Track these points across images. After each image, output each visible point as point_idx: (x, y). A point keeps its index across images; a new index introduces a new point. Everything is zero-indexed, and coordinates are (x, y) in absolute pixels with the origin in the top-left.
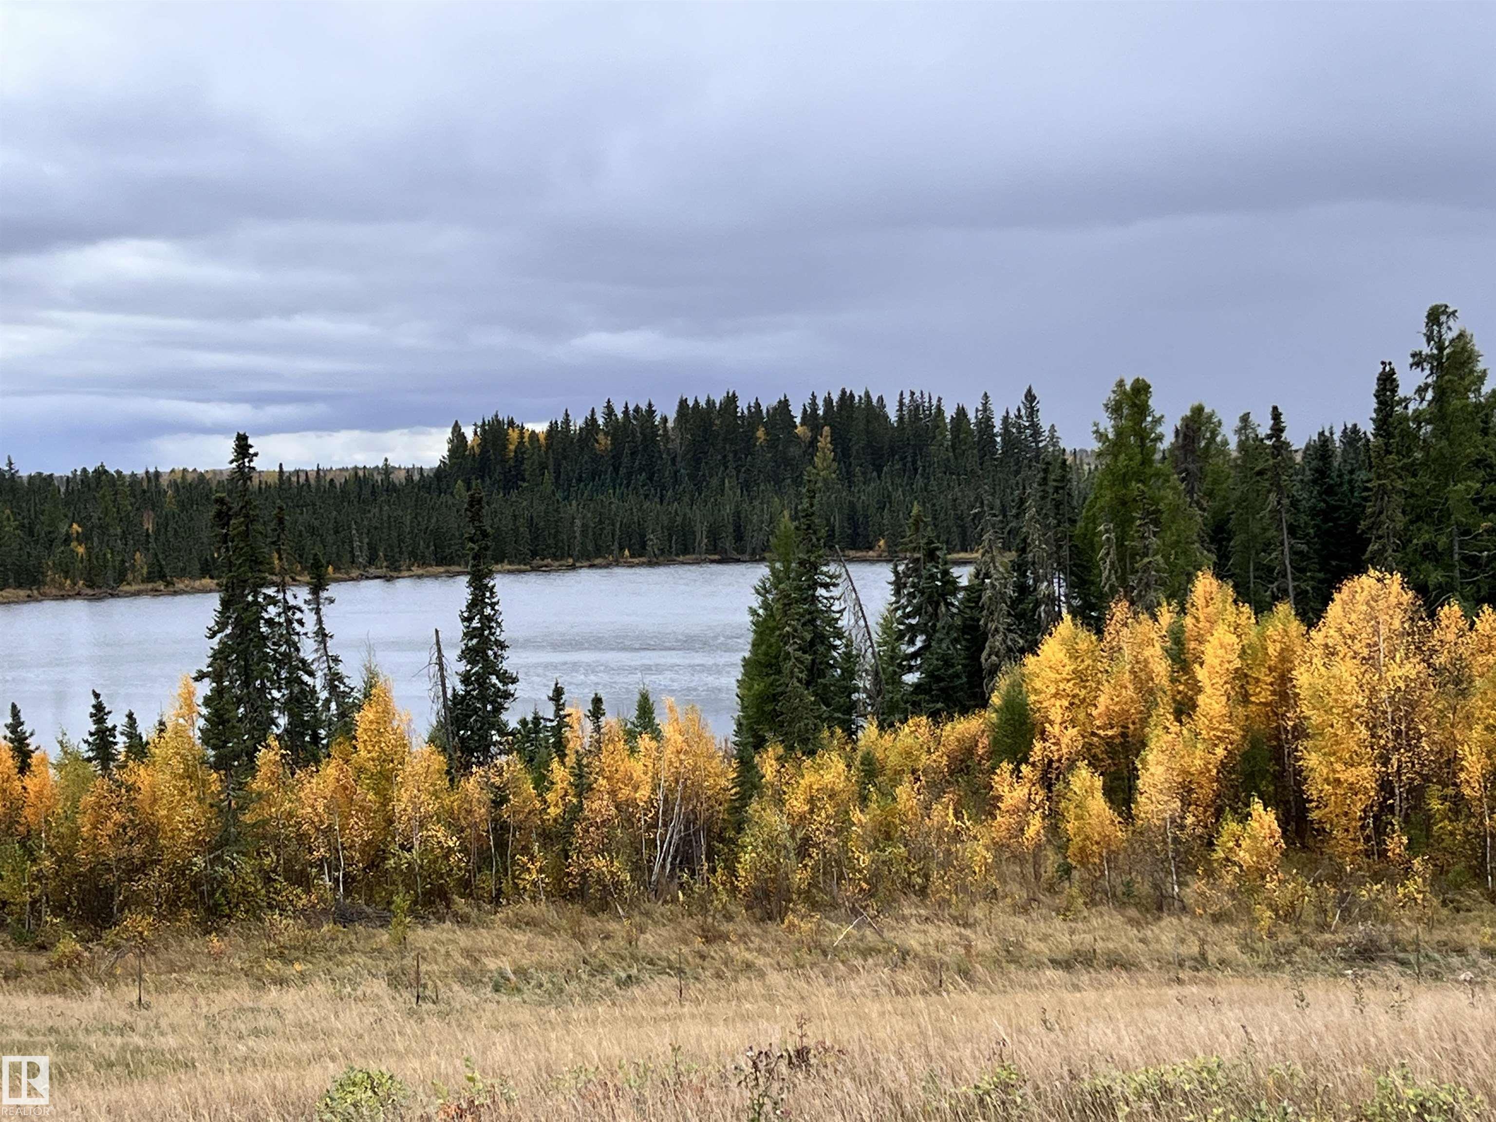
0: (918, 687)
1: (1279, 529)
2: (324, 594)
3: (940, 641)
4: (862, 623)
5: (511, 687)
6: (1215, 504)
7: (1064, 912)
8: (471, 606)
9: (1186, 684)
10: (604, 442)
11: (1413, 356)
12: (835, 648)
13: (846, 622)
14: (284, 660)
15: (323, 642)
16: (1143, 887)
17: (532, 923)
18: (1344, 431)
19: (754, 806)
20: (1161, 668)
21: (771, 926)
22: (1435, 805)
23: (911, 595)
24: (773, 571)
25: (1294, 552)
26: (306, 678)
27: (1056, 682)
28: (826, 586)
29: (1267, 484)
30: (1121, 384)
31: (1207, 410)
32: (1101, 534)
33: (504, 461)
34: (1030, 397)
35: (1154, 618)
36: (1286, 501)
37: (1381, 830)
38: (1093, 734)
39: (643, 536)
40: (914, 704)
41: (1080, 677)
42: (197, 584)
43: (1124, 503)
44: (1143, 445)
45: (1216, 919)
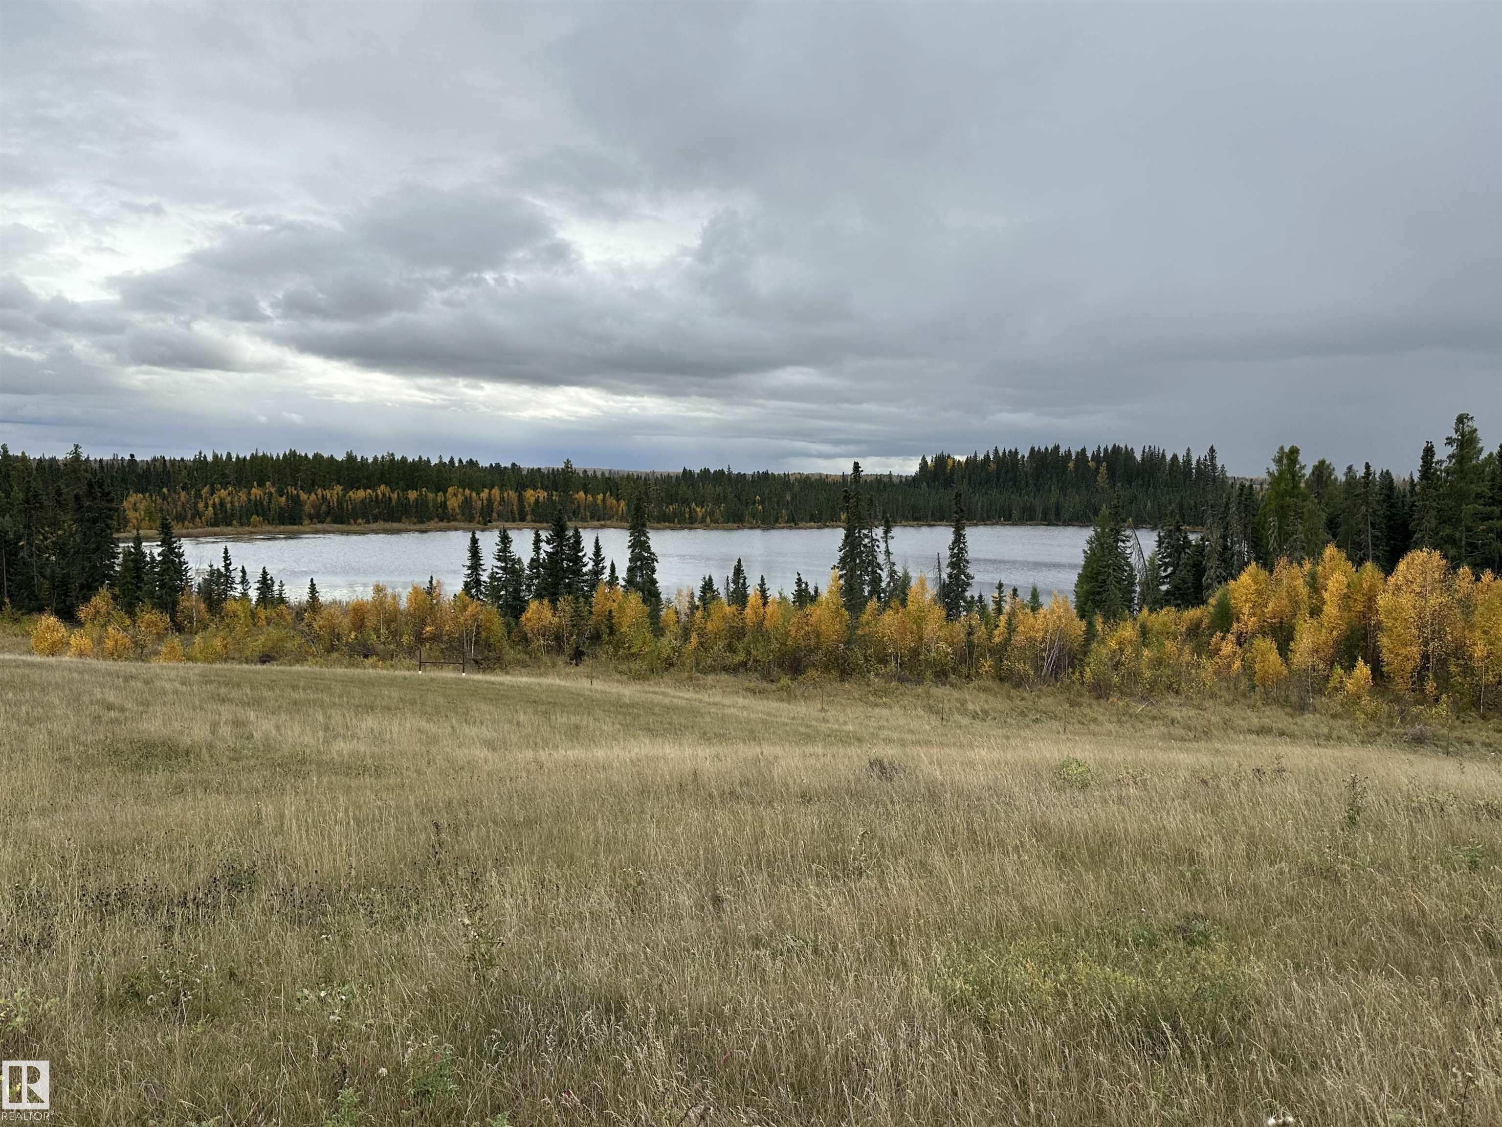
0: (1167, 592)
1: (1366, 524)
2: (890, 535)
3: (1181, 571)
4: (1142, 560)
5: (970, 581)
6: (1331, 510)
7: (1253, 707)
8: (953, 543)
9: (1317, 599)
10: (993, 466)
11: (1447, 439)
12: (1126, 571)
13: (1133, 560)
14: (870, 563)
15: (888, 556)
16: (1294, 698)
17: (985, 690)
18: (1382, 473)
19: (1094, 645)
20: (1304, 591)
21: (1102, 701)
22: (1453, 668)
23: (1167, 548)
24: (1096, 531)
25: (1373, 536)
26: (879, 571)
27: (1246, 594)
28: (1123, 541)
29: (1361, 501)
30: (1282, 448)
31: (1327, 462)
32: (1271, 522)
33: (945, 474)
34: (1212, 450)
35: (1301, 565)
36: (1371, 510)
37: (1421, 679)
38: (1265, 621)
39: (1010, 511)
40: (1167, 601)
41: (1259, 593)
42: (808, 525)
43: (1282, 508)
44: (1293, 479)
45: (1334, 716)
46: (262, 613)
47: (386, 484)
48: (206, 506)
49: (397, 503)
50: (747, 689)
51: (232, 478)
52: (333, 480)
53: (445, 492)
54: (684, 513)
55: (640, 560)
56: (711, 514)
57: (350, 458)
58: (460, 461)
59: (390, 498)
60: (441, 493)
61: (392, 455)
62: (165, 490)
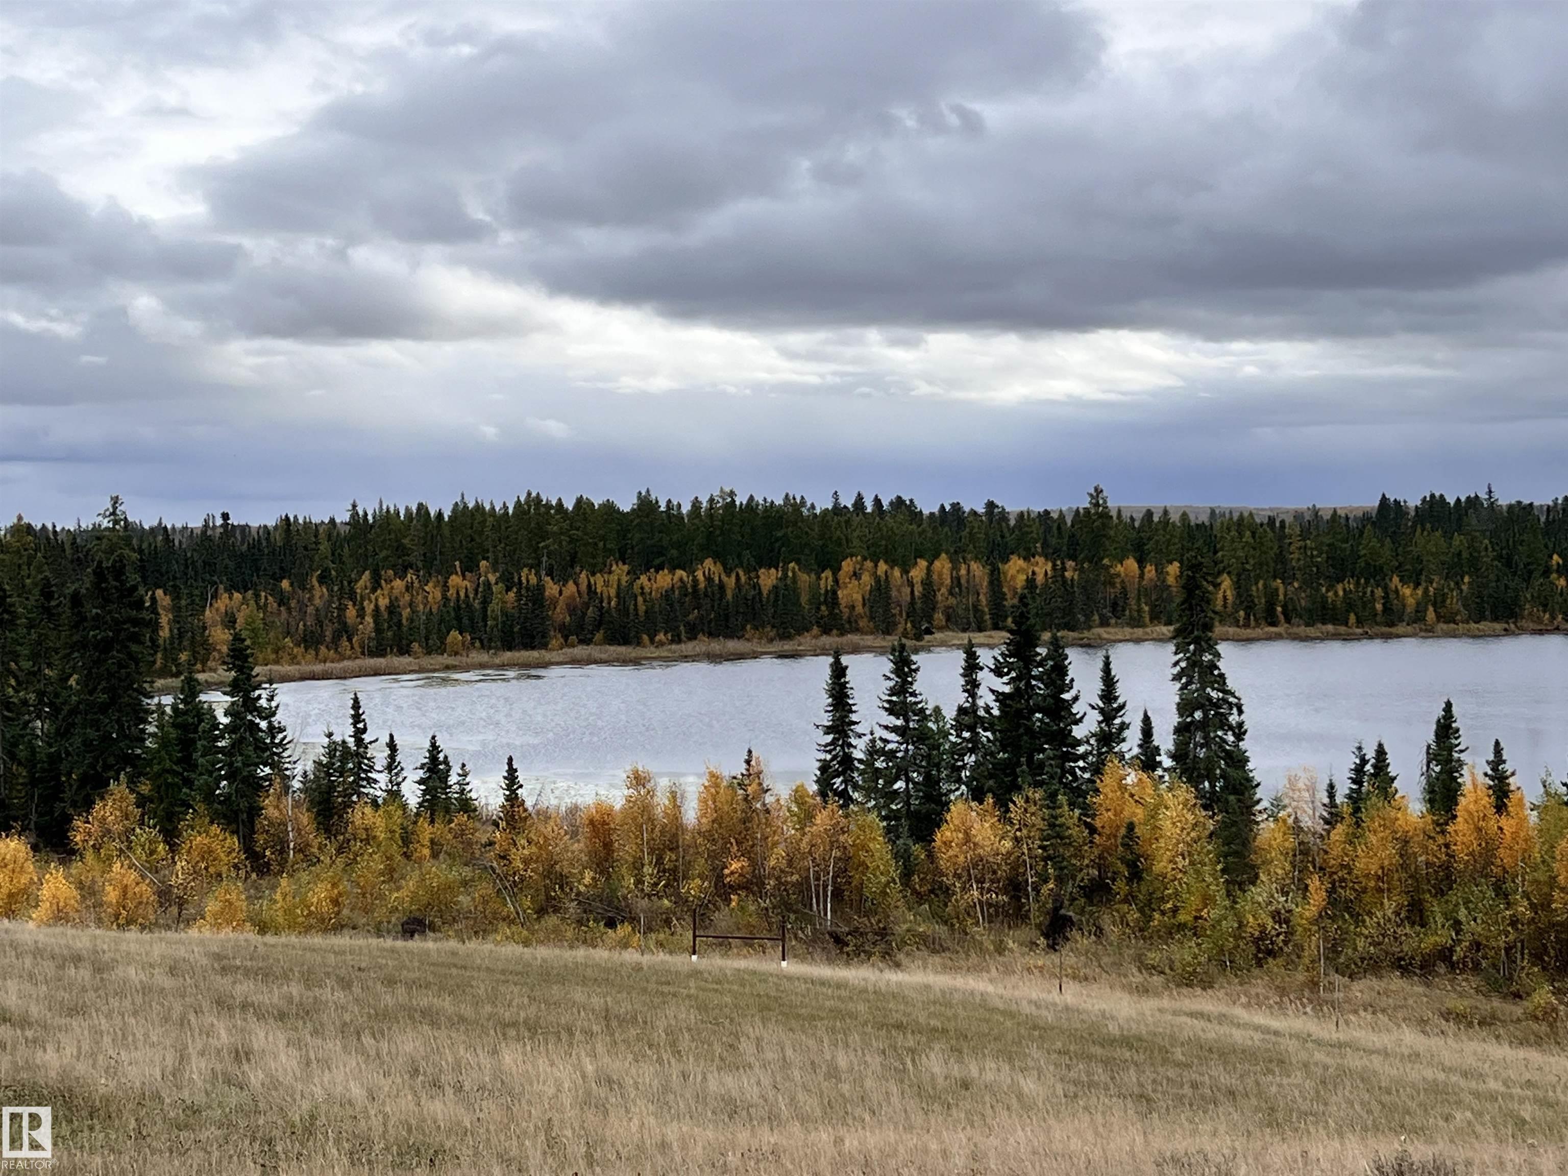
46: (426, 831)
47: (718, 557)
48: (361, 614)
49: (735, 596)
50: (1447, 1015)
51: (415, 557)
52: (610, 552)
53: (836, 570)
54: (1373, 599)
55: (1200, 707)
56: (1439, 602)
57: (646, 505)
58: (877, 502)
59: (722, 586)
60: (828, 573)
61: (732, 494)
62: (285, 584)
